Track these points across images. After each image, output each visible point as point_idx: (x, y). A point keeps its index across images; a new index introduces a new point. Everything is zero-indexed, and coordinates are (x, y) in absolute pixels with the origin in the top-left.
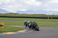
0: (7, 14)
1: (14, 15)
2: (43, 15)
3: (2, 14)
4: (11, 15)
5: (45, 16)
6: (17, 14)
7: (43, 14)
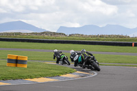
0: (36, 34)
1: (53, 37)
2: (120, 37)
3: (24, 34)
4: (46, 36)
5: (125, 40)
6: (60, 34)
7: (120, 34)
